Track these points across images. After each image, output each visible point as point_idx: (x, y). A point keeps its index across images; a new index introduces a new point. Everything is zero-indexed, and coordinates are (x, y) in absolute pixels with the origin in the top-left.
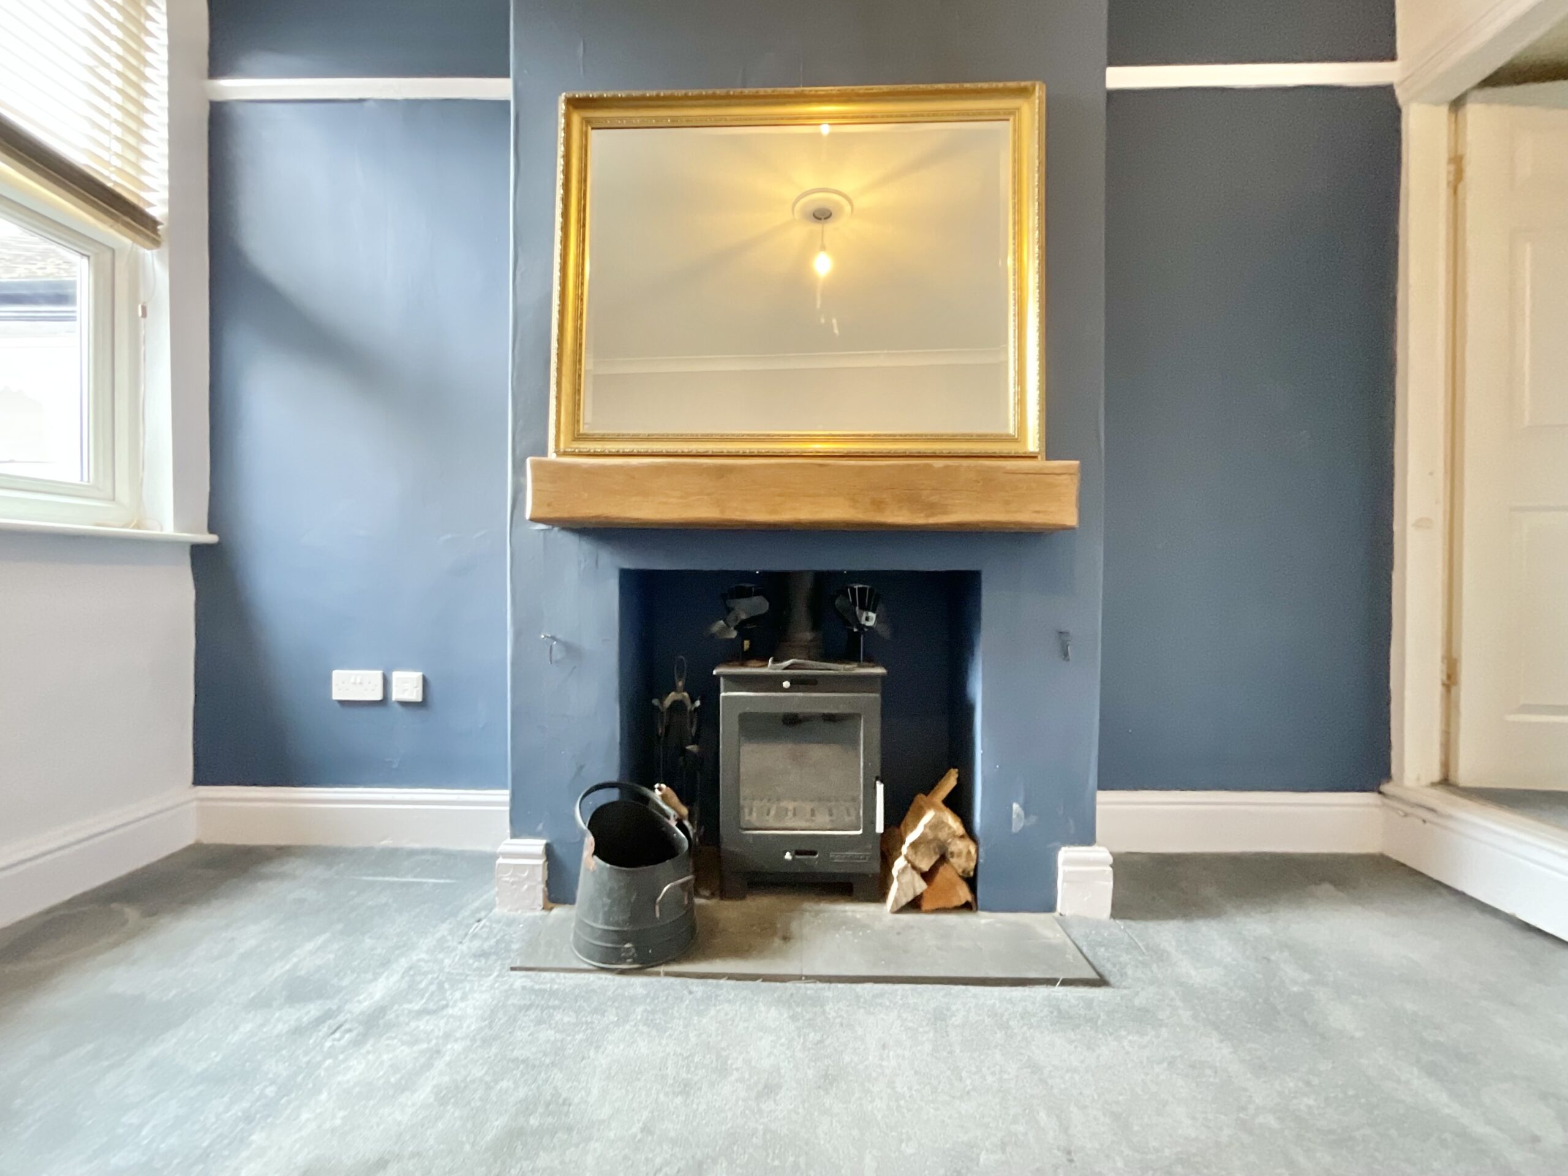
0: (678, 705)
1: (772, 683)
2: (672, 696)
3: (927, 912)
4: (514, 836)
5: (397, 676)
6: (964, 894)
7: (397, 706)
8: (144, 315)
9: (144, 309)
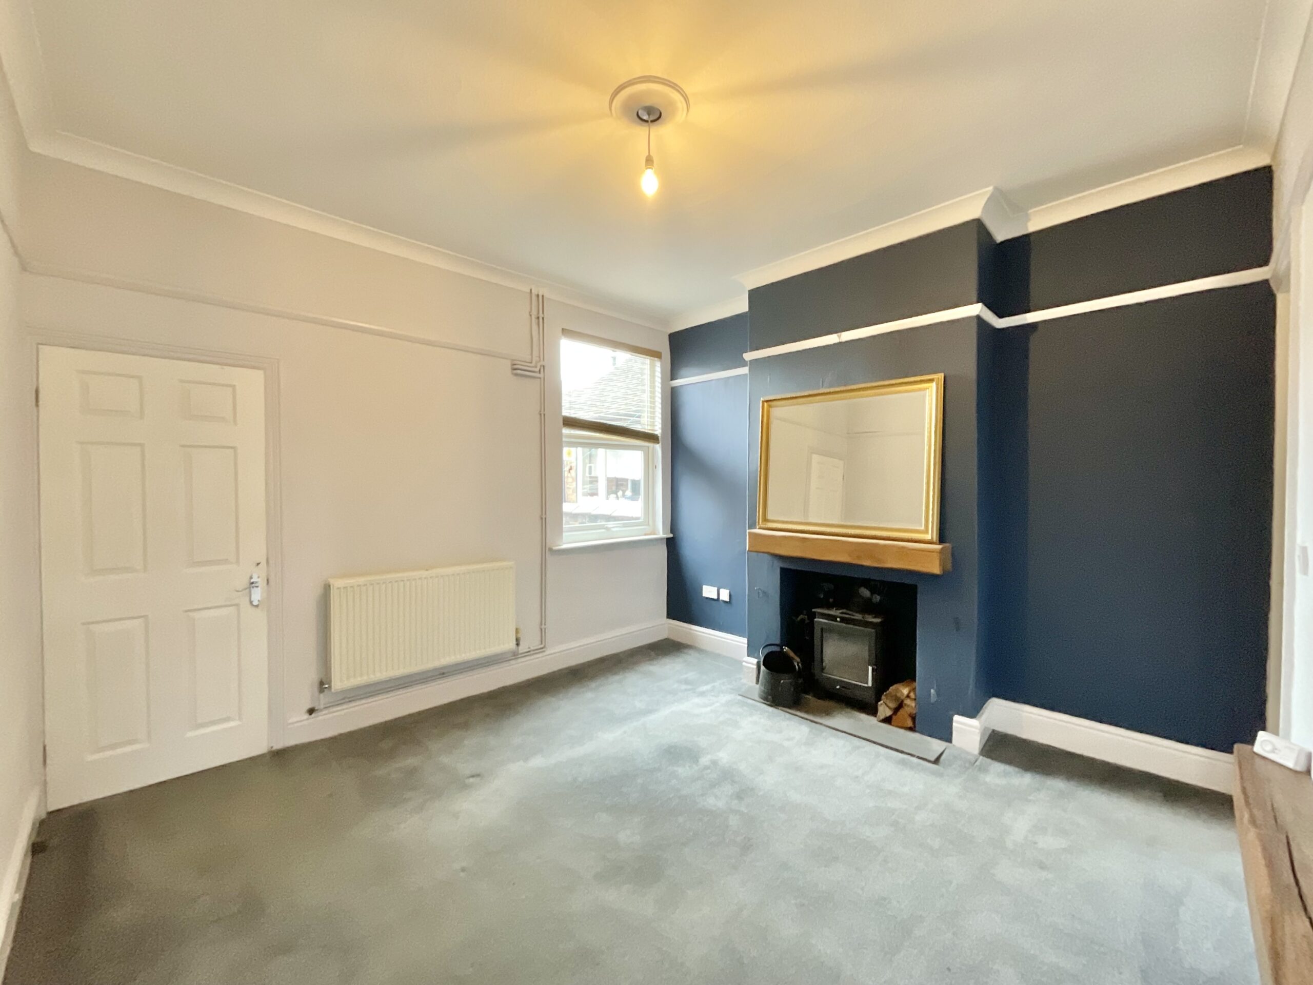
0: (803, 620)
1: (833, 618)
2: (801, 617)
3: (893, 726)
4: (748, 656)
5: (722, 591)
6: (909, 723)
7: (721, 602)
8: (656, 468)
9: (656, 466)
